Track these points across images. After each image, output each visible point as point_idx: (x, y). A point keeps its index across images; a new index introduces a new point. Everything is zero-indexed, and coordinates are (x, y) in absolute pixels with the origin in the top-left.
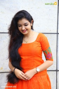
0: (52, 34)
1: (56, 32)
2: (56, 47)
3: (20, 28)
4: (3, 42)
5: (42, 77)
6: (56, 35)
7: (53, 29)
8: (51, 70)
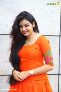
0: (55, 37)
1: (59, 35)
2: (59, 50)
6: (59, 37)
7: (56, 32)
8: (53, 73)
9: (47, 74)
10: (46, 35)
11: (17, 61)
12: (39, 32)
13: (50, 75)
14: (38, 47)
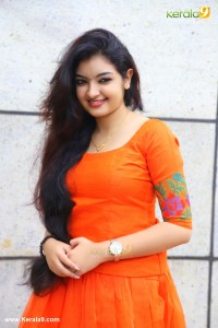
1: (214, 117)
2: (212, 170)
3: (82, 90)
4: (17, 145)
5: (134, 281)
7: (202, 106)
8: (189, 255)
9: (169, 258)
10: (168, 116)
11: (60, 207)
12: (141, 109)
13: (178, 261)
14: (140, 159)
